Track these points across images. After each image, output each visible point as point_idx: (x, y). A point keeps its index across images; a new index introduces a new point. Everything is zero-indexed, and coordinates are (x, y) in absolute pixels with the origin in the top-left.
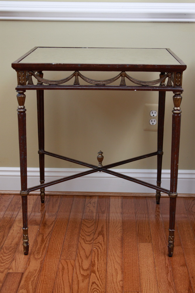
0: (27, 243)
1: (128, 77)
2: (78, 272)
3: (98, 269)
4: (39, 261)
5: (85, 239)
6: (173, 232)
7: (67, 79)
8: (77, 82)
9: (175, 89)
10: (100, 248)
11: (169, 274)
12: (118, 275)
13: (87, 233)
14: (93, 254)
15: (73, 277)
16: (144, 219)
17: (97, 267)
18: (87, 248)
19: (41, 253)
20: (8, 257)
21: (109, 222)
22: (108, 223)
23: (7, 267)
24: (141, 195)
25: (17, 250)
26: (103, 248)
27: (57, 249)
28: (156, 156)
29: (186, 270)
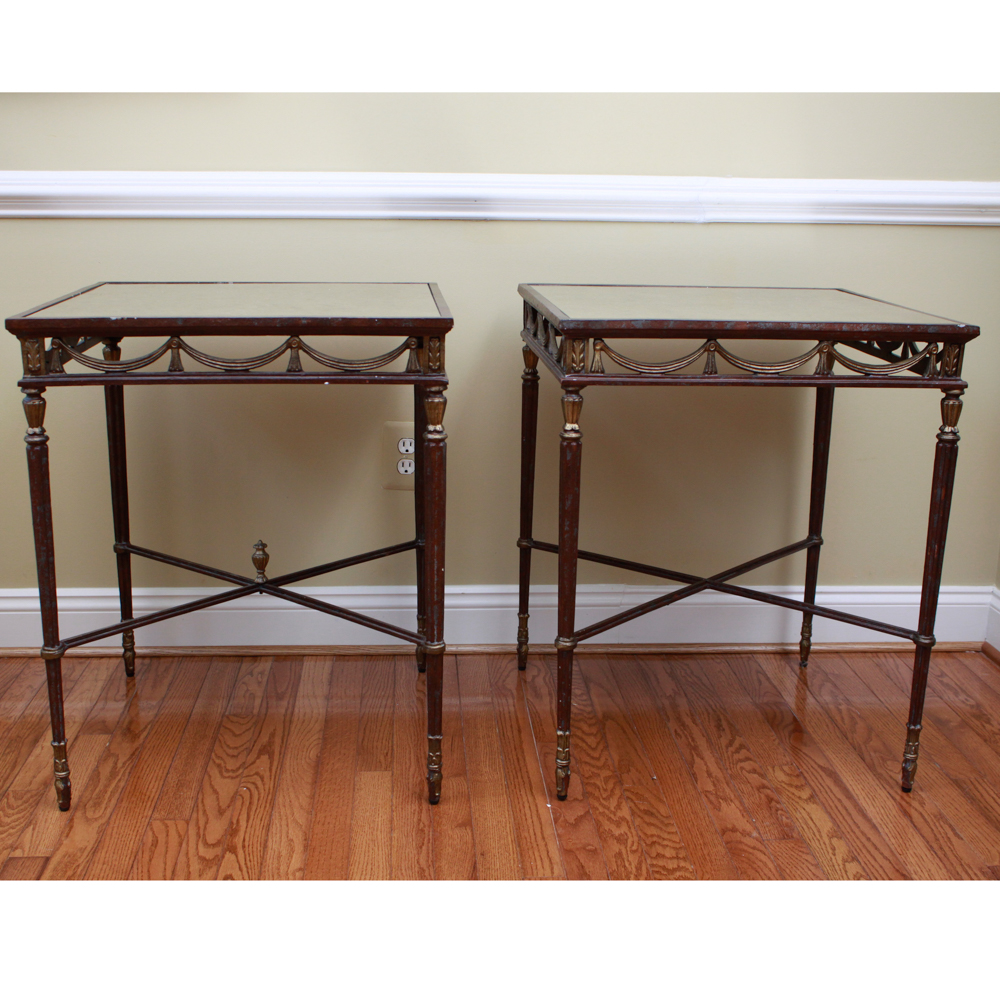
0: (65, 780)
1: (308, 351)
2: (192, 851)
3: (244, 840)
4: (96, 825)
5: (223, 765)
6: (439, 741)
7: (152, 358)
8: (176, 365)
9: (427, 378)
10: (257, 788)
11: (424, 848)
12: (294, 855)
13: (230, 752)
14: (239, 803)
15: (176, 864)
16: (382, 710)
17: (242, 838)
18: (225, 787)
19: (103, 806)
20: (16, 817)
21: (291, 722)
22: (287, 724)
23: (10, 842)
24: (382, 651)
25: (44, 799)
26: (267, 787)
27: (148, 793)
28: (413, 552)
29: (469, 838)
